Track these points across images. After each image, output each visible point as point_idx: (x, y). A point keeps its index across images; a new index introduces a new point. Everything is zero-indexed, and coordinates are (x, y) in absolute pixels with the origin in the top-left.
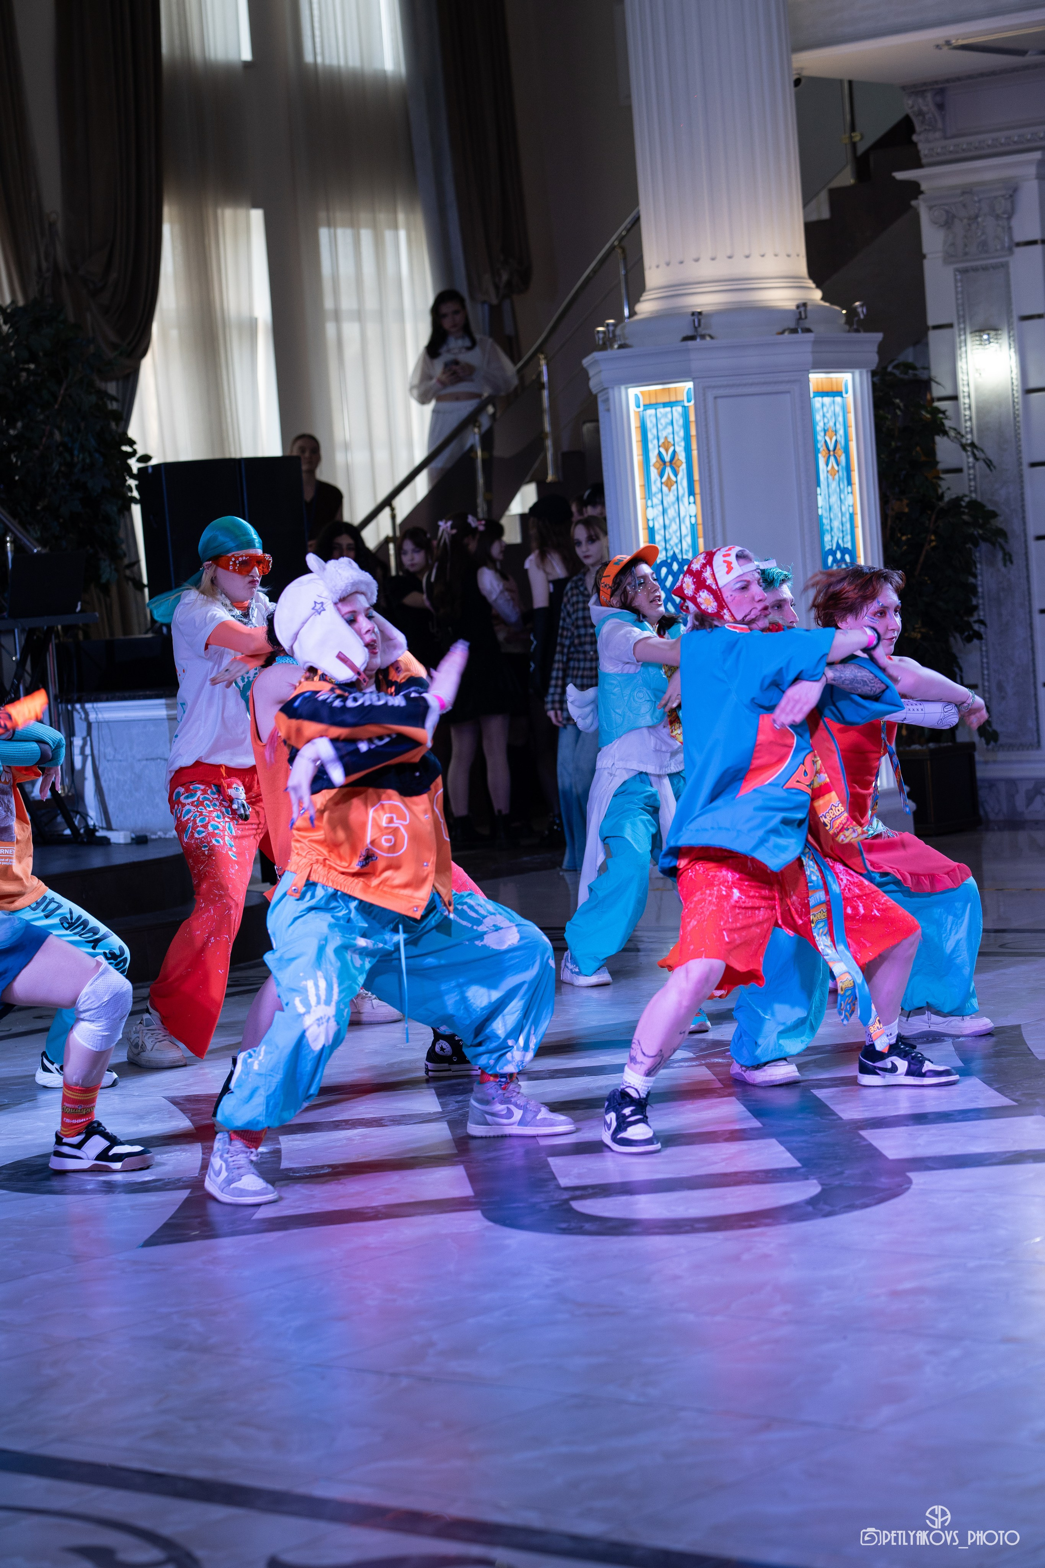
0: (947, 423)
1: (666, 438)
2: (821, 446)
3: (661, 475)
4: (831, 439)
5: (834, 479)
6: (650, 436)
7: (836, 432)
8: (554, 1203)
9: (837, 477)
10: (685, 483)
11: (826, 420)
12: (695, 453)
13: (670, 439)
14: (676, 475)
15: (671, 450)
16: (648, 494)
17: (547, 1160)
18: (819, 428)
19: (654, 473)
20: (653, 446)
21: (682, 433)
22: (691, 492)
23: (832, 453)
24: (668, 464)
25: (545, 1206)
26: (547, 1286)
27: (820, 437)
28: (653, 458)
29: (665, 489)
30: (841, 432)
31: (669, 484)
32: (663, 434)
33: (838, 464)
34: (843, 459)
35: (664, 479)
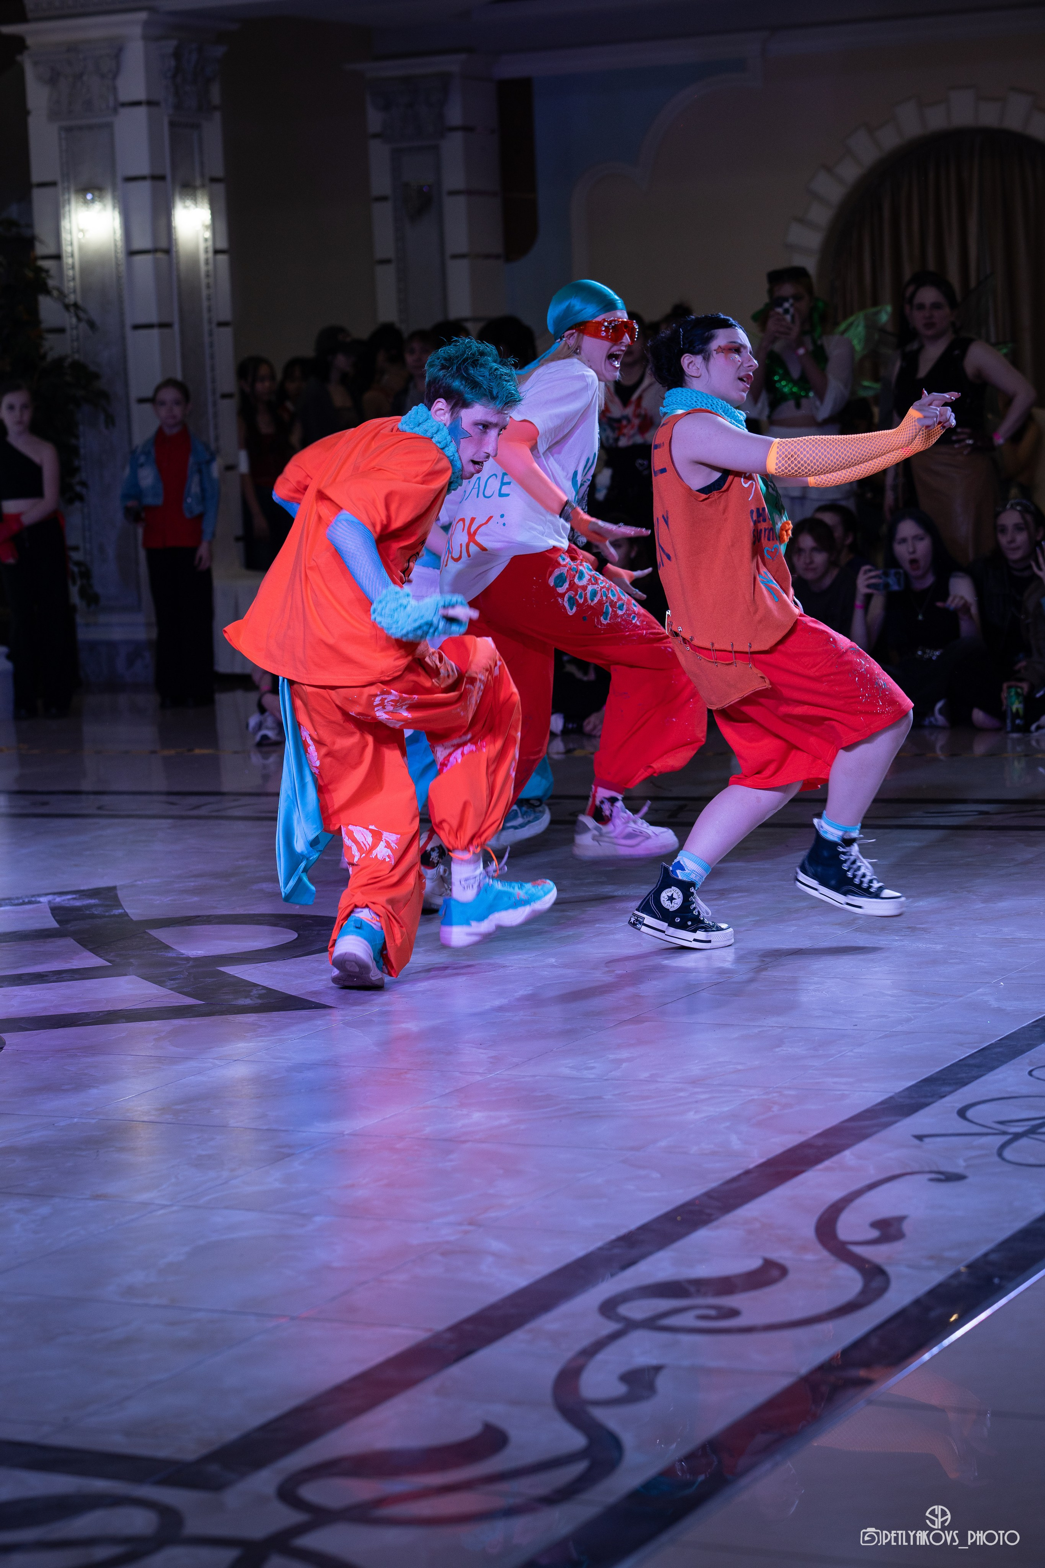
0: (51, 283)
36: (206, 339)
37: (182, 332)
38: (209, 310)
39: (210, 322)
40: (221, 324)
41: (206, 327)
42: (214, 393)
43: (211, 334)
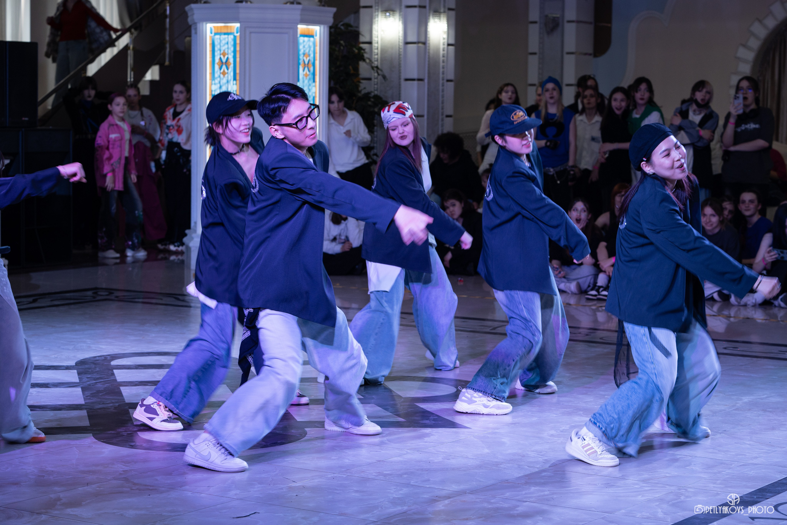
0: (366, 56)
1: (224, 51)
2: (301, 61)
3: (220, 69)
4: (306, 58)
5: (306, 79)
6: (216, 49)
7: (309, 55)
8: (129, 432)
9: (308, 78)
10: (232, 74)
11: (305, 49)
12: (238, 59)
13: (226, 51)
14: (228, 69)
15: (226, 57)
16: (213, 78)
17: (128, 410)
18: (301, 52)
19: (217, 67)
20: (217, 54)
21: (232, 49)
22: (235, 79)
23: (306, 66)
24: (224, 64)
25: (125, 433)
26: (121, 474)
27: (301, 57)
28: (217, 60)
29: (222, 76)
30: (312, 55)
31: (224, 73)
32: (223, 48)
33: (309, 71)
34: (312, 69)
35: (222, 71)
36: (441, 88)
37: (429, 83)
38: (443, 74)
39: (443, 79)
40: (448, 81)
41: (441, 82)
42: (442, 114)
43: (443, 85)
